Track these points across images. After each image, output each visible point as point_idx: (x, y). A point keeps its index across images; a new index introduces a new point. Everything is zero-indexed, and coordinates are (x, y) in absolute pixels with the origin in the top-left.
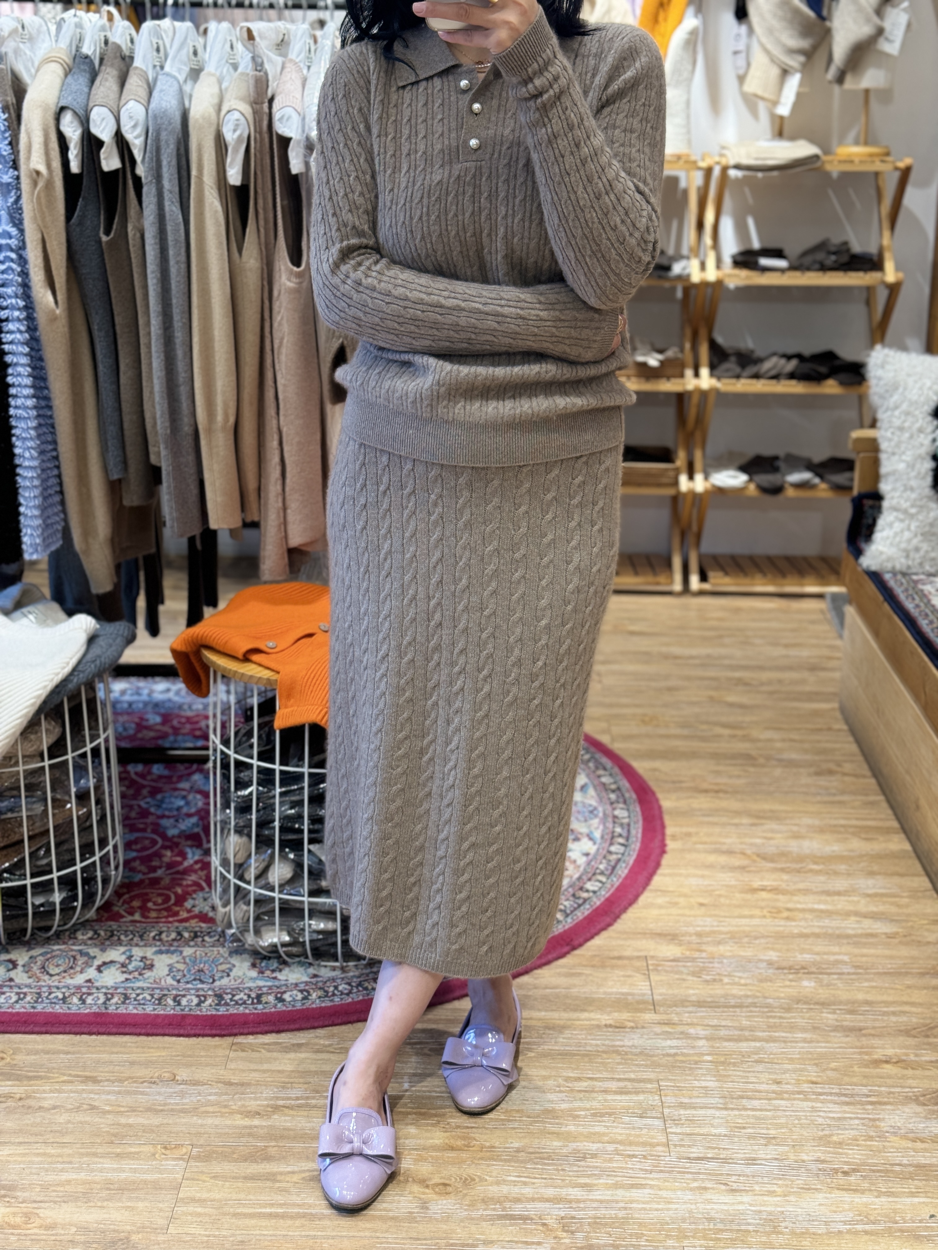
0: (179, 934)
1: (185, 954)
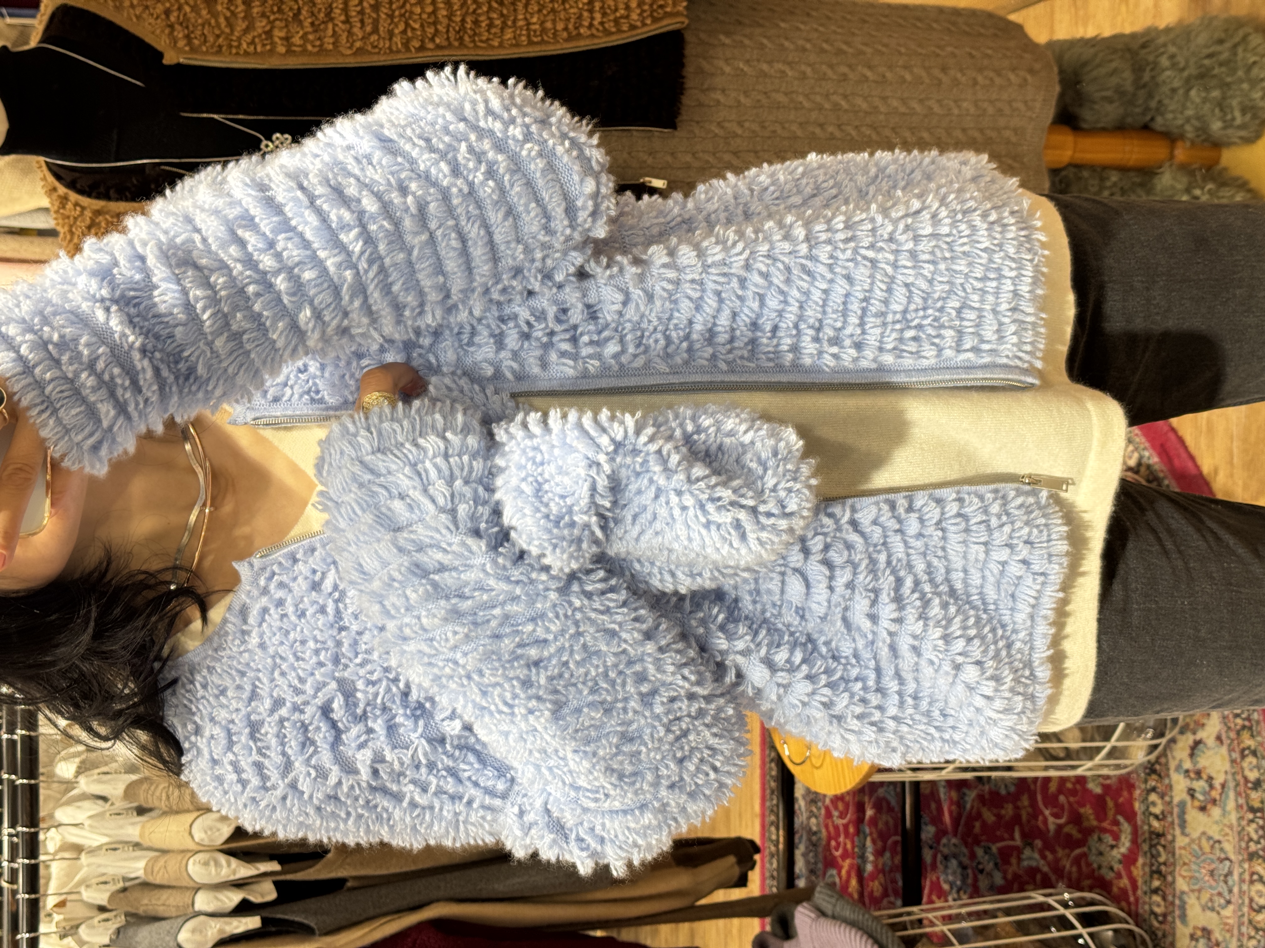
0: (1155, 891)
1: (1185, 888)
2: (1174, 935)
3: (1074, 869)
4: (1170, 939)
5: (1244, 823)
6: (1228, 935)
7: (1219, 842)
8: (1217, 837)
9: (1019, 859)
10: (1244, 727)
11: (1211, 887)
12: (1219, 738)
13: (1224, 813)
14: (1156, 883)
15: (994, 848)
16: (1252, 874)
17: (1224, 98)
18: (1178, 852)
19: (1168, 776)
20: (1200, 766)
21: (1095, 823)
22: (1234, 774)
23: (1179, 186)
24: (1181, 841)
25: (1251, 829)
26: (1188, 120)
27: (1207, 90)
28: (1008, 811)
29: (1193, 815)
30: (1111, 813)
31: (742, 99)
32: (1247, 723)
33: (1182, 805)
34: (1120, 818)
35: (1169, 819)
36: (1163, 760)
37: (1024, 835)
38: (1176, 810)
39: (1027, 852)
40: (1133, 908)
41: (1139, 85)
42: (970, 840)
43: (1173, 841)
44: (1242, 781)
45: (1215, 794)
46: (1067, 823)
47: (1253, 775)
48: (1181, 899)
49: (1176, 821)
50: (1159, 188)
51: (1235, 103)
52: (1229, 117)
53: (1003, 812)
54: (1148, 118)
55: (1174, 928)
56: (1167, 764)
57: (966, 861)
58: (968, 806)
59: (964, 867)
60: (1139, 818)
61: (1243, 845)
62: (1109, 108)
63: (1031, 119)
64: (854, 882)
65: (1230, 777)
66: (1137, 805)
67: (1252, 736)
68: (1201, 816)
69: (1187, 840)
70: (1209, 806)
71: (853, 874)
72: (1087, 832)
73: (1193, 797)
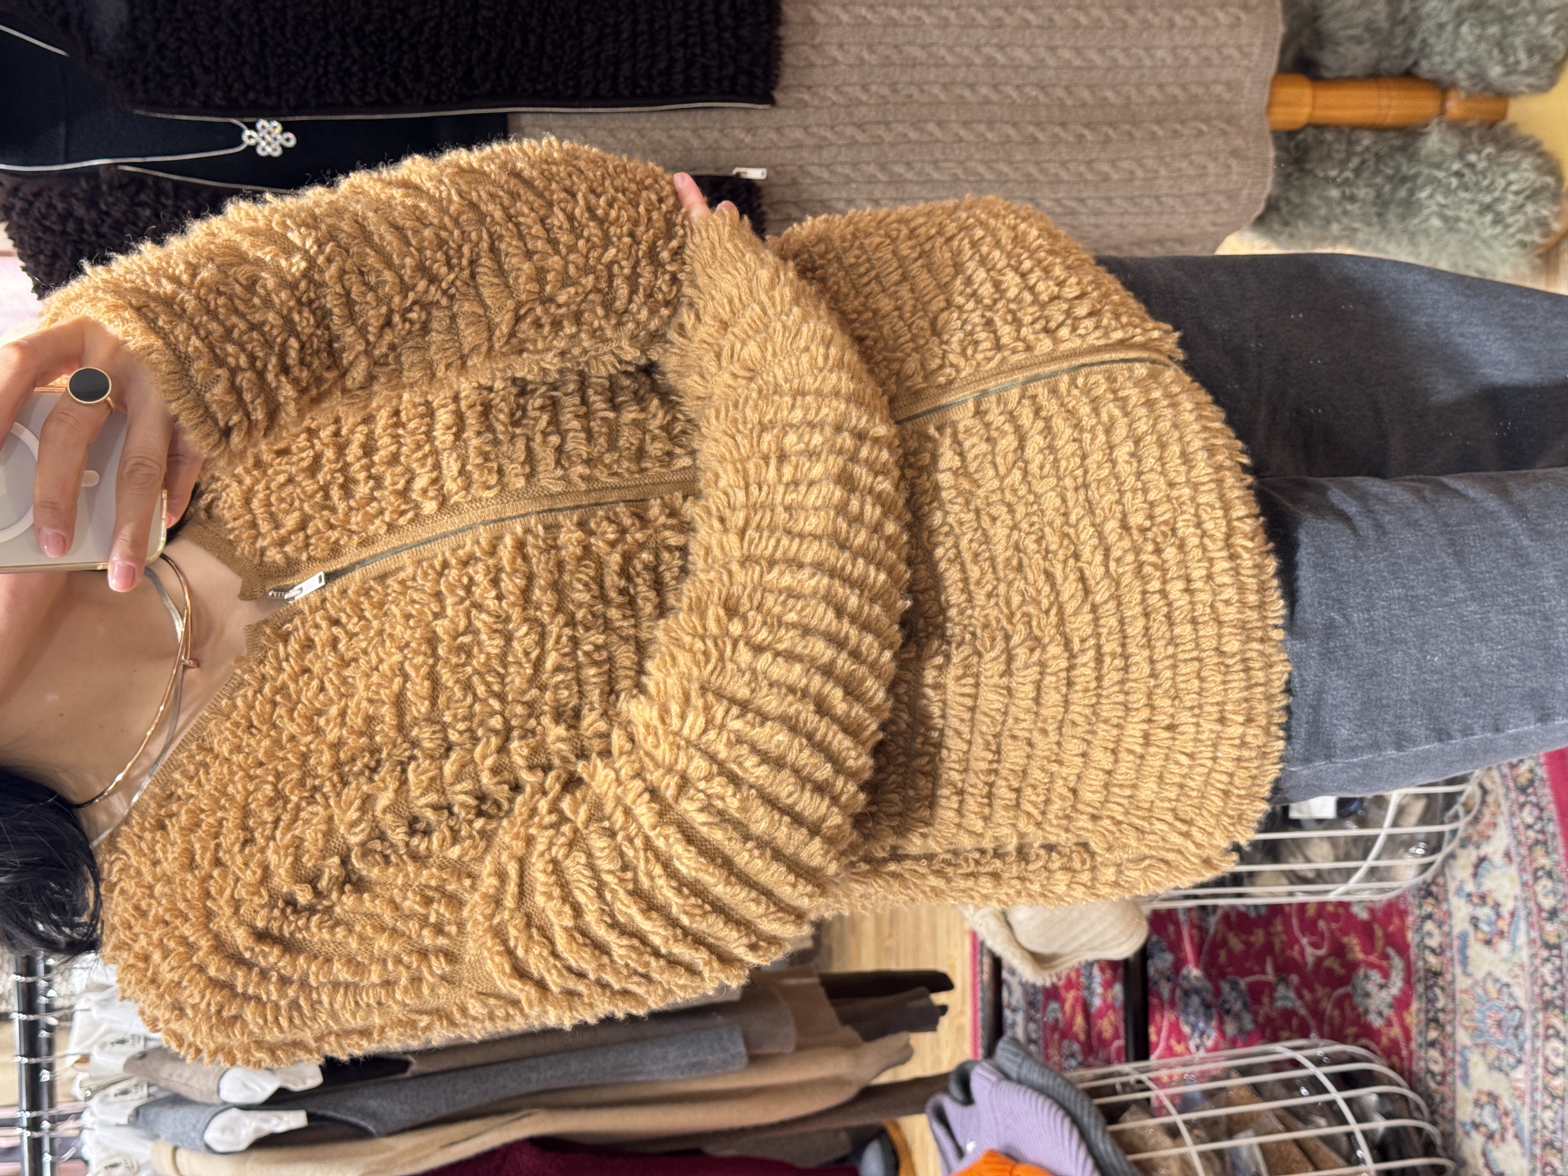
2: (1454, 1099)
3: (1336, 1013)
4: (1449, 1104)
5: (1537, 962)
6: (1518, 1103)
7: (1507, 985)
8: (1505, 979)
9: (1272, 999)
10: (1537, 842)
11: (1499, 1042)
12: (1507, 855)
13: (1514, 949)
14: (1433, 1034)
15: (1243, 983)
16: (1548, 1027)
17: (1505, 35)
18: (1458, 996)
19: (1446, 899)
20: (1484, 889)
21: (1360, 956)
22: (1525, 900)
23: (1449, 150)
24: (1462, 983)
25: (1546, 970)
26: (1460, 64)
27: (1483, 24)
28: (1258, 937)
29: (1476, 950)
30: (1380, 943)
31: (866, 55)
32: (1540, 837)
33: (1464, 937)
34: (1391, 951)
35: (1448, 954)
36: (1440, 880)
37: (1278, 969)
38: (1456, 943)
39: (1281, 991)
40: (1406, 1064)
41: (1395, 19)
42: (1214, 972)
43: (1452, 982)
44: (1535, 910)
45: (1503, 924)
46: (1329, 955)
47: (1548, 903)
48: (1463, 1055)
49: (1457, 957)
50: (1423, 152)
51: (1518, 41)
52: (1511, 60)
53: (1253, 939)
54: (1409, 62)
55: (1454, 1092)
56: (1445, 885)
57: (1209, 997)
58: (1212, 930)
59: (1207, 1006)
60: (1413, 952)
61: (1537, 990)
62: (1358, 50)
63: (1248, 69)
64: (1079, 1020)
65: (1520, 904)
66: (1411, 937)
67: (1547, 853)
68: (1486, 952)
69: (1469, 982)
70: (1496, 939)
71: (1079, 1009)
72: (1352, 967)
73: (1476, 927)
